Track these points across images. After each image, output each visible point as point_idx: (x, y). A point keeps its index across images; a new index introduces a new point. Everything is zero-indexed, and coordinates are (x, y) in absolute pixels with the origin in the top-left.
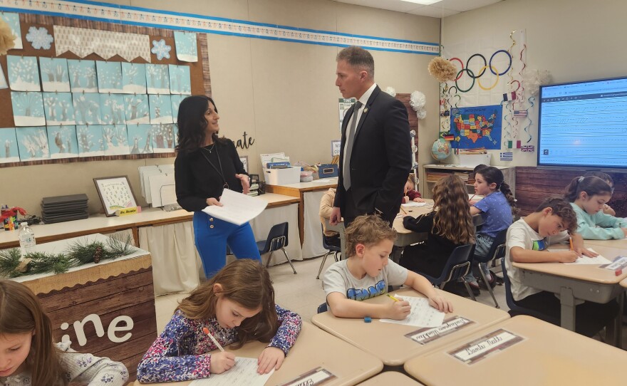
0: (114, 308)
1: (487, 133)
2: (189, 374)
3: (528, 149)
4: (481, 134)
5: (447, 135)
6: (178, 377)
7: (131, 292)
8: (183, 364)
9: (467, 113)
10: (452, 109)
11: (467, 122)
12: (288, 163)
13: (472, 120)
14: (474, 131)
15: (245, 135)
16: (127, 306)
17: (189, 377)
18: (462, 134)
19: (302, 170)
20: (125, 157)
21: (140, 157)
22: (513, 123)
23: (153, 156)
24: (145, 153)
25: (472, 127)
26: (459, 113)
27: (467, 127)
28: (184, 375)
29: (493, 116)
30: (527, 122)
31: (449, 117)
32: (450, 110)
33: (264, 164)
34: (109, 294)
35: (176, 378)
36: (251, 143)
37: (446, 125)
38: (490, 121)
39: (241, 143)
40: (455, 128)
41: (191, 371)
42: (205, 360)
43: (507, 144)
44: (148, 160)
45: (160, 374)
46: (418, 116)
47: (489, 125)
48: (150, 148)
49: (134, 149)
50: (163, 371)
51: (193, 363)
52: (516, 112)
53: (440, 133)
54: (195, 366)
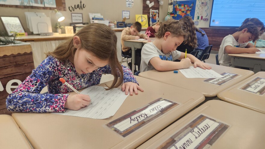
0: (9, 74)
1: (189, 13)
2: (47, 108)
3: (206, 20)
4: (186, 13)
5: (171, 14)
6: (38, 109)
7: (19, 66)
8: (43, 99)
9: (181, 3)
10: (174, 2)
11: (180, 8)
12: (102, 19)
13: (183, 7)
14: (183, 12)
15: (81, 2)
16: (18, 74)
17: (47, 111)
18: (178, 13)
19: (109, 23)
20: (17, 6)
21: (26, 7)
22: (200, 8)
23: (32, 7)
24: (28, 5)
25: (182, 10)
26: (177, 4)
27: (180, 10)
28: (43, 108)
29: (192, 5)
30: (206, 8)
31: (172, 5)
32: (173, 2)
33: (91, 18)
34: (5, 66)
35: (36, 110)
36: (84, 6)
37: (171, 9)
38: (190, 7)
39: (79, 6)
40: (175, 10)
41: (49, 106)
42: (63, 99)
43: (197, 18)
44: (30, 9)
45: (22, 106)
46: (160, 3)
47: (190, 9)
48: (31, 3)
49: (22, 3)
50: (25, 103)
51: (51, 99)
52: (202, 3)
53: (168, 13)
54: (53, 103)
